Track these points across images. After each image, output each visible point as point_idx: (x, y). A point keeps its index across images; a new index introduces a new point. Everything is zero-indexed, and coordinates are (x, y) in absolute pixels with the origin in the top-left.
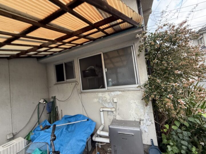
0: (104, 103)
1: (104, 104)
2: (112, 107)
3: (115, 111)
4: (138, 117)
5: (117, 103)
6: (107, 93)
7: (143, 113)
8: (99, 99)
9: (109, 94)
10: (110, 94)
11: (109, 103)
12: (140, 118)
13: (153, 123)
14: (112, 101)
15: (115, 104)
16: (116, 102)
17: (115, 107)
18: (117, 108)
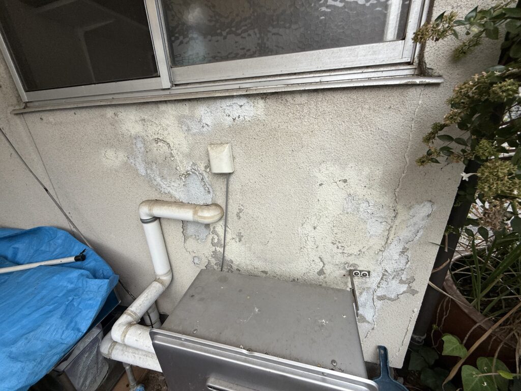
0: (163, 177)
1: (158, 179)
2: (203, 197)
3: (222, 223)
4: (339, 259)
5: (232, 179)
6: (169, 116)
7: (377, 243)
8: (131, 154)
9: (181, 120)
10: (192, 117)
11: (187, 175)
12: (354, 265)
13: (414, 292)
14: (202, 168)
15: (220, 185)
16: (227, 176)
17: (221, 201)
18: (233, 209)
